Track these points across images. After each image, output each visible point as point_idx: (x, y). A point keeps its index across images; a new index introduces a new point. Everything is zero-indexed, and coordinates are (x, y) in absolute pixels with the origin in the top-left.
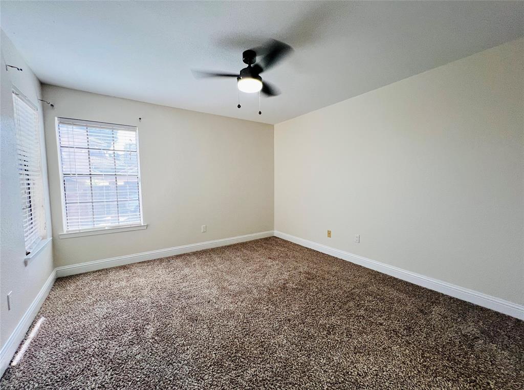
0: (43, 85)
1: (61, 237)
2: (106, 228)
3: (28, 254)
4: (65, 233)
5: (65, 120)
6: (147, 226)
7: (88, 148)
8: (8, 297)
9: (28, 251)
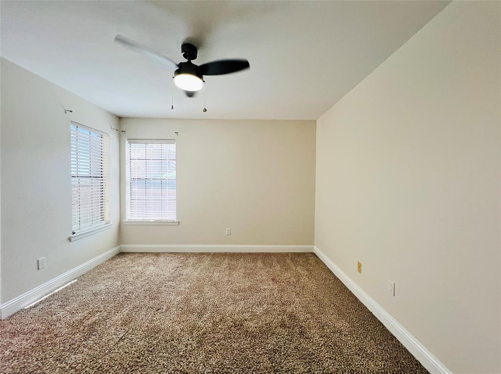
0: (120, 118)
1: (124, 224)
2: (152, 221)
3: (74, 233)
4: (127, 221)
5: (132, 140)
6: (179, 222)
7: (146, 159)
8: (38, 261)
9: (74, 231)
